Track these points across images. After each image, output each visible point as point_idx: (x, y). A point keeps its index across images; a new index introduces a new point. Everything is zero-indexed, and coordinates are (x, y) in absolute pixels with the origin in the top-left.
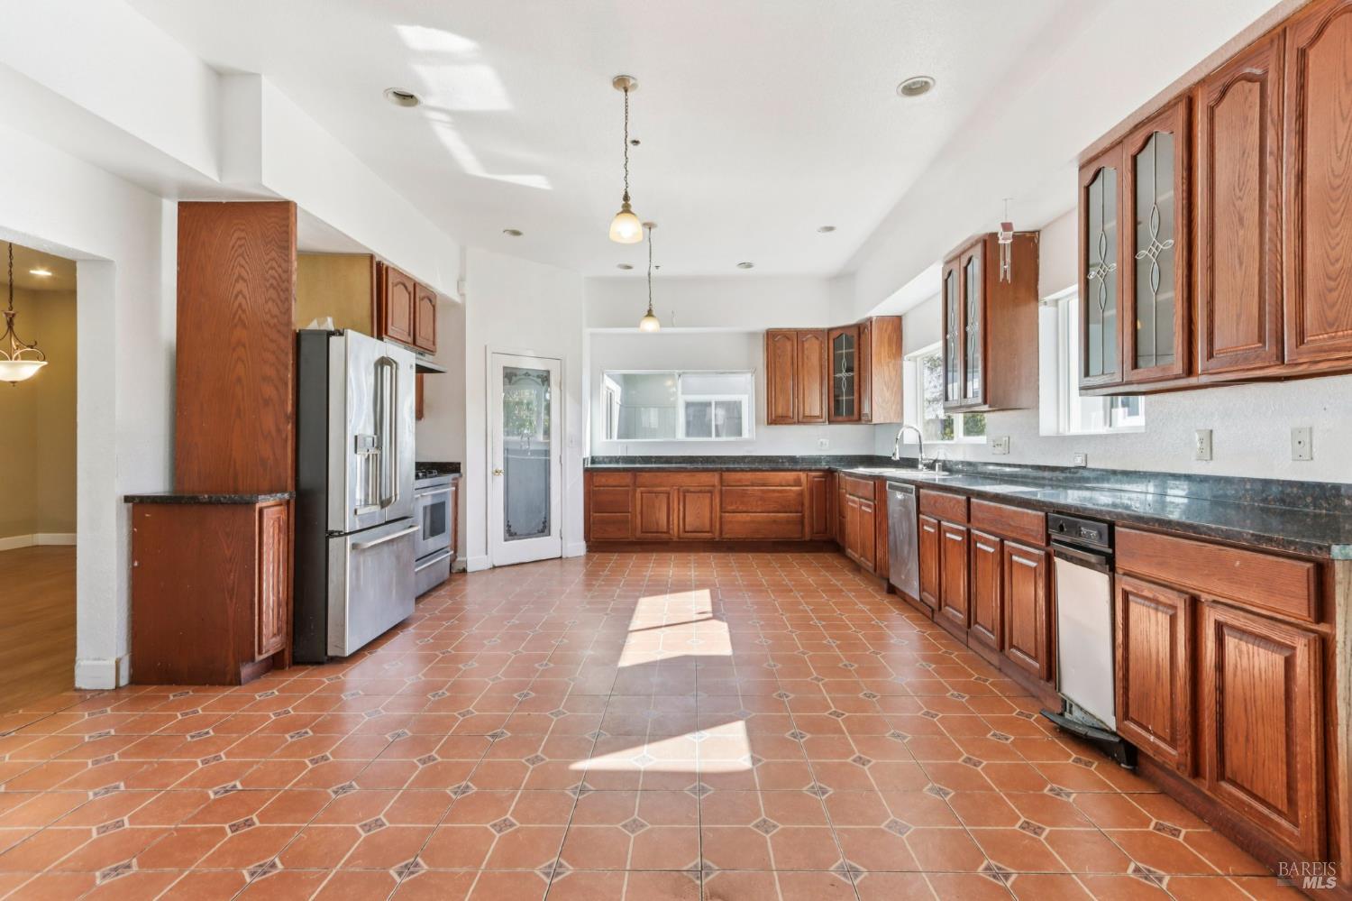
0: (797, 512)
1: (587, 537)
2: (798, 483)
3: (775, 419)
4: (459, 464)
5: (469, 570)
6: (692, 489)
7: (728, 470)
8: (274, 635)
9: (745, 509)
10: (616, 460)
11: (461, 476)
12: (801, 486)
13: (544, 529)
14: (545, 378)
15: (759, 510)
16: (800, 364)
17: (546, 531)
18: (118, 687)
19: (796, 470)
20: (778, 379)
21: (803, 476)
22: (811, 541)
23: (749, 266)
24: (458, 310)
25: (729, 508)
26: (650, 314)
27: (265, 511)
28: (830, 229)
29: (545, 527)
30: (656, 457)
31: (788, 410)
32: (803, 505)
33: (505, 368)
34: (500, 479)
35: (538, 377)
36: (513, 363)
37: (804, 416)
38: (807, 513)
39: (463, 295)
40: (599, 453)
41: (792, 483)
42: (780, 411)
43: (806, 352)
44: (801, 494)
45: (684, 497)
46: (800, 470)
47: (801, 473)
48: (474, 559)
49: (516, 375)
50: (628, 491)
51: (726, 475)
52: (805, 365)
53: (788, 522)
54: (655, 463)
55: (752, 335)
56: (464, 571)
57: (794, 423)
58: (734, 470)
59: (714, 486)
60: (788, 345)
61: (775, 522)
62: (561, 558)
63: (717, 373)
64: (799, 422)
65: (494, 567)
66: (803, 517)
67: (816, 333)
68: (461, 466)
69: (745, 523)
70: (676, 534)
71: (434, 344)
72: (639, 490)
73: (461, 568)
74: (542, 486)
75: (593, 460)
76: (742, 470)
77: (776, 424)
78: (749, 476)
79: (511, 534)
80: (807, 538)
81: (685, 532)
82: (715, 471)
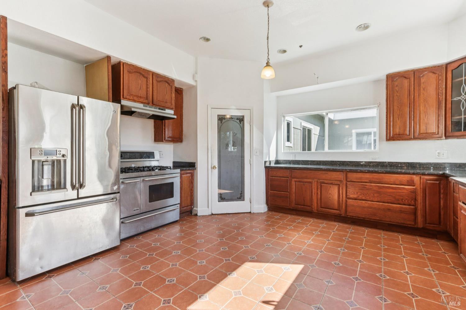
0: (410, 205)
1: (267, 203)
2: (411, 183)
3: (391, 138)
4: (195, 163)
5: (198, 215)
6: (326, 181)
7: (351, 171)
9: (364, 198)
10: (290, 162)
11: (196, 169)
12: (414, 186)
13: (241, 197)
14: (241, 120)
15: (376, 200)
16: (416, 94)
17: (242, 198)
19: (409, 174)
20: (396, 108)
21: (416, 178)
22: (423, 228)
23: (366, 27)
24: (193, 88)
25: (352, 196)
26: (268, 65)
29: (241, 196)
30: (311, 161)
31: (405, 130)
32: (415, 200)
33: (218, 115)
34: (216, 171)
35: (237, 119)
36: (222, 112)
37: (420, 134)
38: (420, 207)
39: (196, 81)
40: (281, 158)
41: (406, 184)
42: (397, 131)
43: (422, 85)
44: (414, 192)
45: (321, 186)
46: (414, 174)
47: (414, 176)
48: (202, 209)
49: (225, 119)
50: (287, 180)
51: (350, 175)
52: (422, 95)
53: (401, 211)
54: (311, 164)
55: (377, 82)
56: (196, 215)
57: (410, 139)
58: (356, 171)
59: (341, 181)
60: (406, 82)
61: (389, 210)
62: (250, 212)
64: (415, 138)
65: (212, 214)
66: (416, 209)
67: (433, 70)
69: (364, 207)
70: (316, 208)
72: (293, 180)
73: (195, 213)
74: (240, 175)
75: (277, 162)
76: (361, 172)
77: (394, 140)
78: (368, 176)
79: (222, 198)
80: (420, 224)
81: (321, 207)
82: (342, 171)
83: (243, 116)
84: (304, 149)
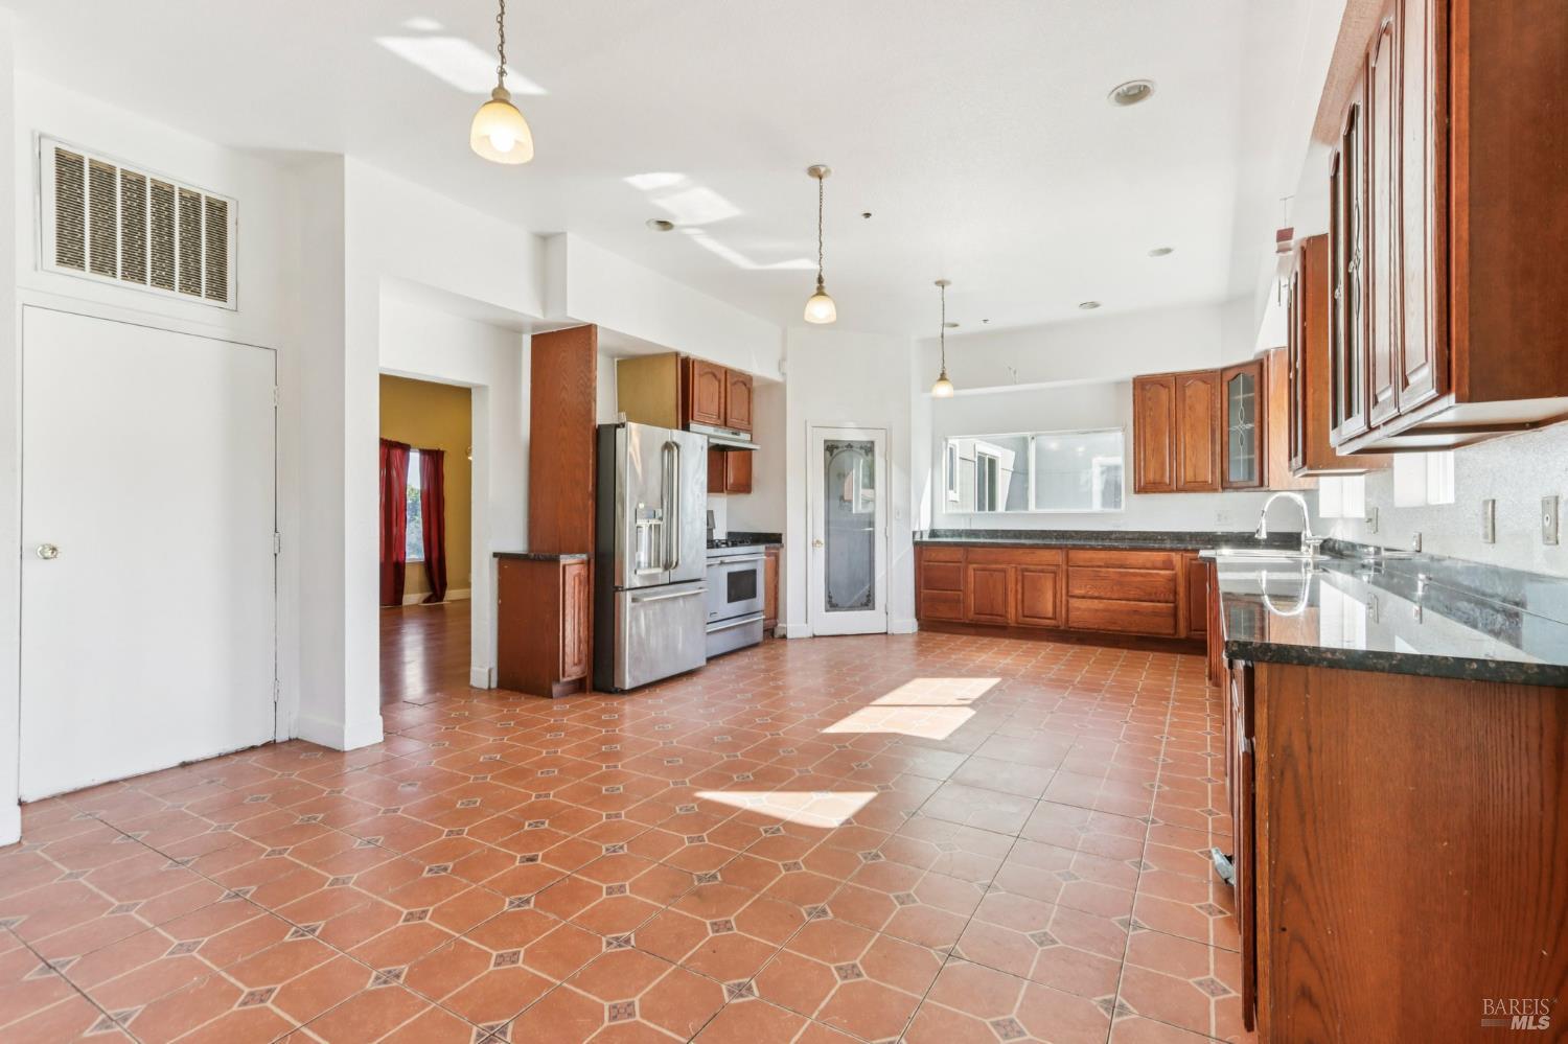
0: (1167, 602)
1: (918, 615)
2: (1168, 565)
3: (1144, 487)
4: (780, 535)
5: (789, 636)
6: (1032, 567)
7: (1075, 547)
8: (575, 664)
9: (1096, 594)
10: (959, 533)
11: (782, 546)
12: (1173, 569)
13: (868, 602)
14: (869, 449)
15: (1116, 596)
16: (1180, 416)
17: (871, 605)
18: (489, 688)
19: (1164, 550)
20: (1148, 435)
21: (1176, 558)
22: (1188, 639)
23: (1094, 305)
24: (776, 389)
25: (1077, 592)
26: (943, 378)
27: (567, 567)
28: (1167, 251)
29: (869, 601)
30: (1003, 531)
31: (1163, 475)
32: (1175, 593)
33: (825, 441)
34: (821, 551)
35: (861, 448)
36: (833, 436)
37: (1186, 482)
38: (1182, 604)
39: (784, 374)
40: (940, 526)
41: (1159, 565)
42: (1151, 477)
43: (1188, 401)
44: (1174, 579)
45: (1023, 576)
46: (1172, 550)
47: (1173, 554)
48: (795, 624)
49: (837, 448)
50: (959, 567)
51: (1072, 554)
52: (1187, 418)
53: (1155, 613)
54: (1002, 537)
55: (1119, 384)
56: (784, 637)
57: (1171, 491)
58: (1082, 548)
59: (1057, 566)
60: (1164, 394)
61: (1136, 612)
62: (886, 633)
63: (1079, 433)
64: (1179, 490)
65: (815, 636)
66: (1176, 608)
67: (1204, 376)
68: (783, 537)
69: (1097, 610)
70: (1013, 618)
71: (749, 423)
72: (972, 566)
73: (782, 634)
74: (866, 558)
75: (933, 533)
76: (1092, 548)
77: (1146, 492)
78: (1103, 555)
79: (832, 605)
80: (1183, 633)
81: (1024, 616)
82: (1059, 547)
83: (872, 443)
84: (981, 507)
